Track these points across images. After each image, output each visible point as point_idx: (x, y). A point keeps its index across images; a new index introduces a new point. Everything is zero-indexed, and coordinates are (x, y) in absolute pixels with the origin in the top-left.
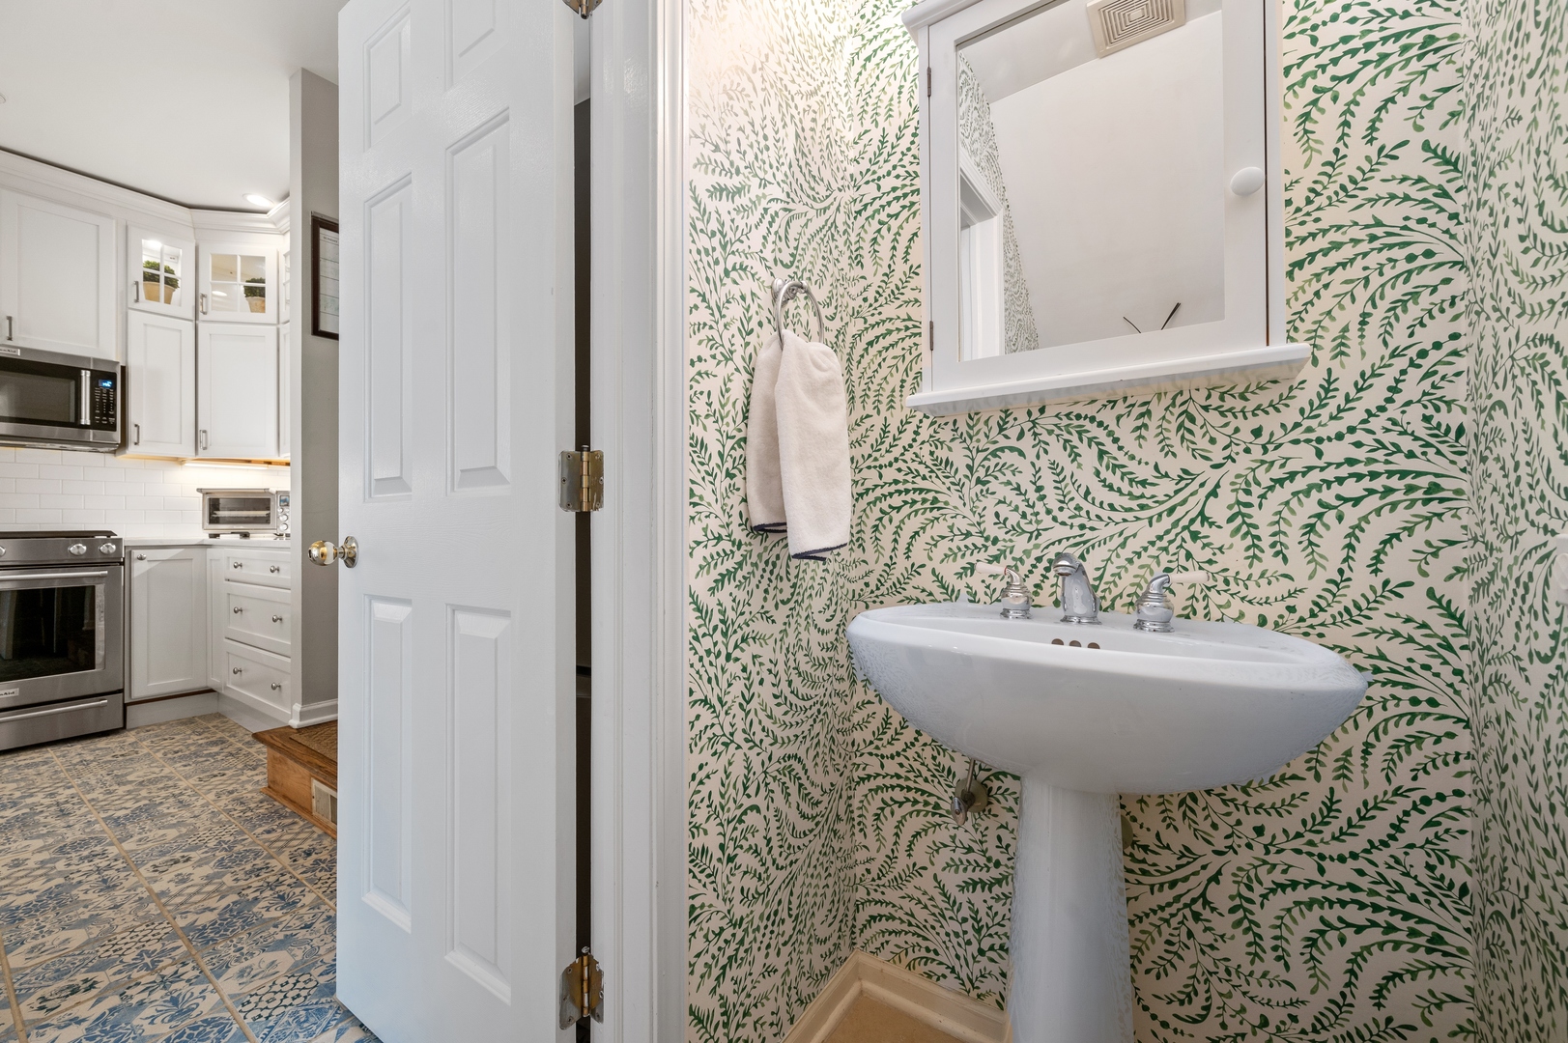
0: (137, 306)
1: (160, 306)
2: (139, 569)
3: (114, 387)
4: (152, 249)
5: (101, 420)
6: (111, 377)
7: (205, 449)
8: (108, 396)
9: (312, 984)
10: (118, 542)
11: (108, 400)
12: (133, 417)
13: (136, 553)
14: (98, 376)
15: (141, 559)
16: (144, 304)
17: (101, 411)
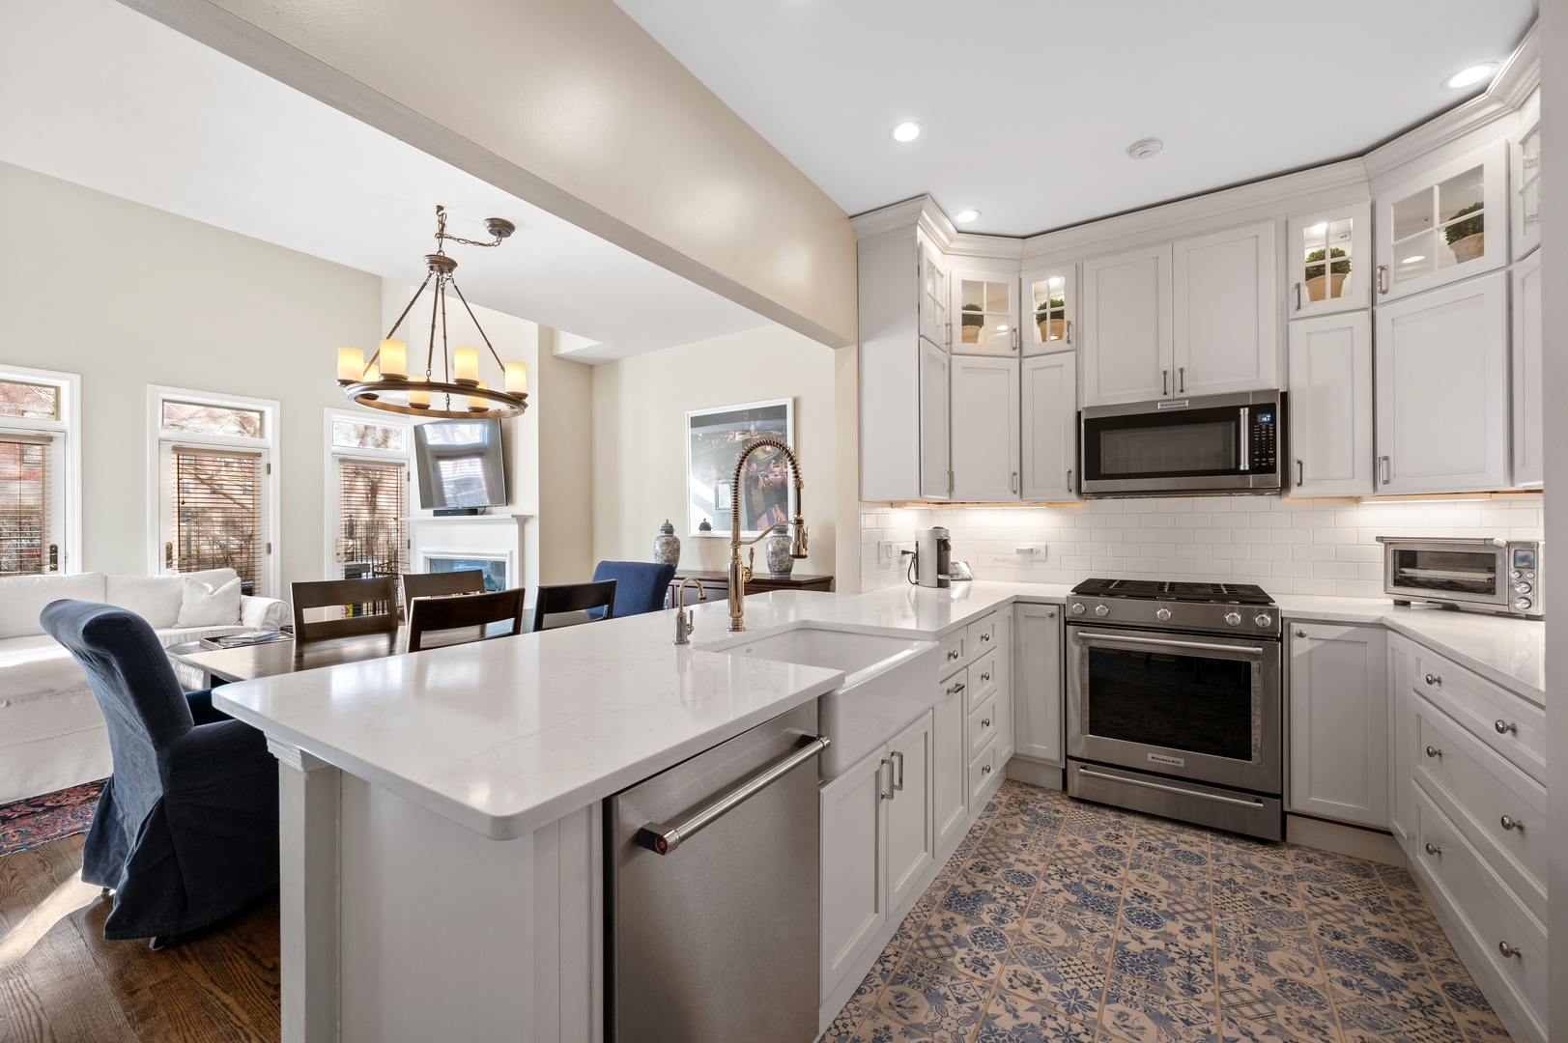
0: (1300, 313)
1: (1328, 304)
2: (1299, 648)
3: (1273, 420)
4: (1318, 235)
5: (1260, 462)
6: (1269, 408)
7: (1386, 482)
8: (1268, 433)
10: (1274, 613)
11: (1268, 437)
12: (1296, 453)
13: (1296, 627)
14: (1255, 410)
15: (1301, 635)
16: (1310, 307)
17: (1261, 451)
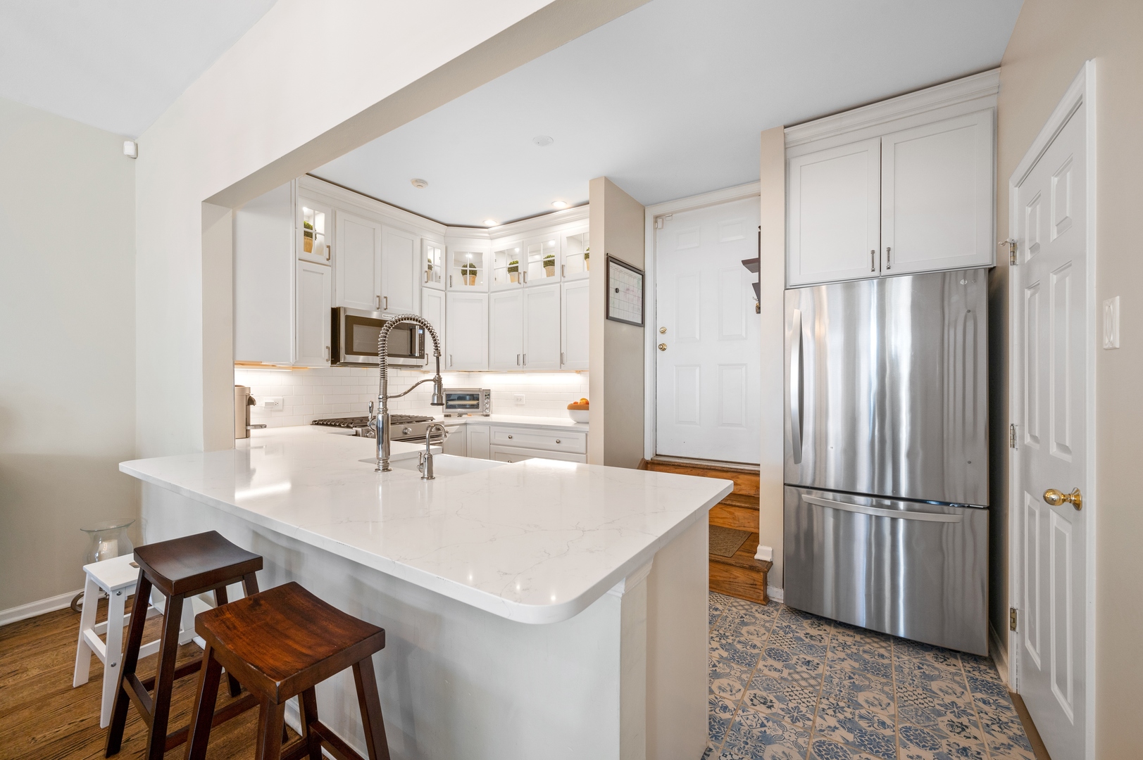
9: (930, 704)
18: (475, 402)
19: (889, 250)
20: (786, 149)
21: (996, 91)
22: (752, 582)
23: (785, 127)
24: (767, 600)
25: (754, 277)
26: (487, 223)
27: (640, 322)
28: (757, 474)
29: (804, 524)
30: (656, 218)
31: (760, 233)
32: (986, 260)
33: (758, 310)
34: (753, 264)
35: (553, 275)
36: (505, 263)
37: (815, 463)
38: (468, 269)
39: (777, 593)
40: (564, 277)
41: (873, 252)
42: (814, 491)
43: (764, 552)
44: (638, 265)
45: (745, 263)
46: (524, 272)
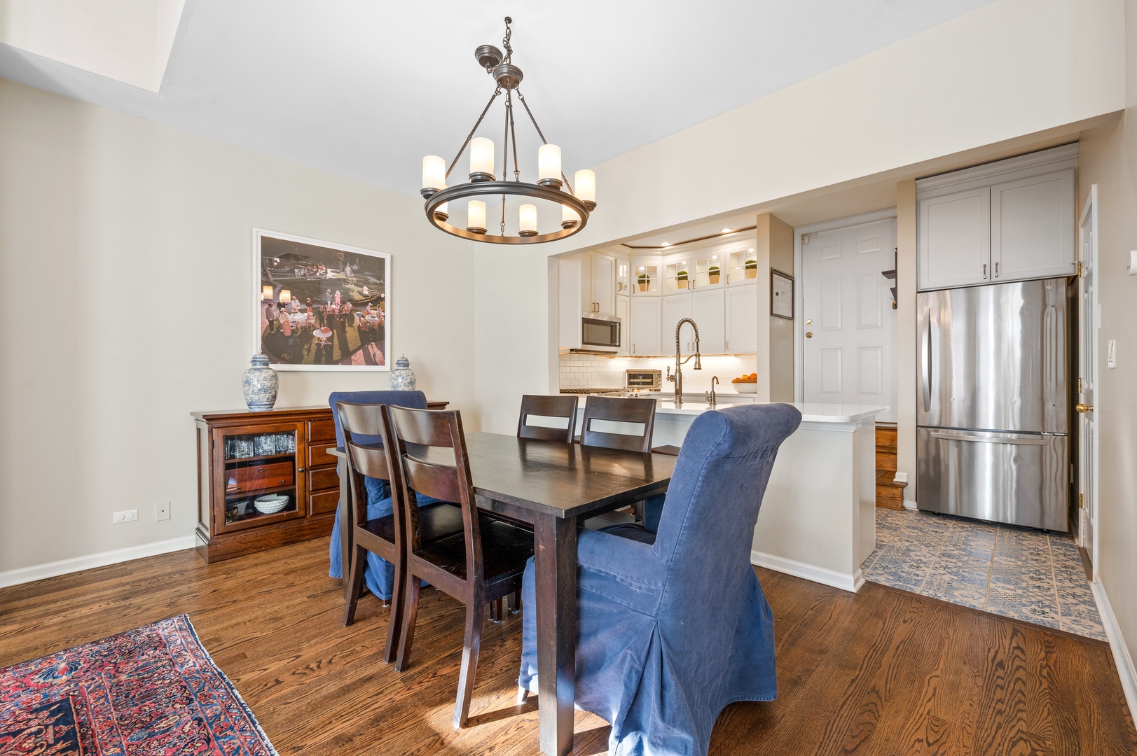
18: (650, 380)
19: (997, 264)
20: (916, 193)
21: (1077, 156)
22: (892, 496)
23: (916, 179)
24: (903, 509)
25: (891, 283)
26: (663, 245)
27: (791, 316)
28: (895, 430)
29: (933, 452)
30: (803, 236)
31: (896, 253)
32: (1069, 270)
33: (895, 306)
34: (891, 274)
35: (717, 281)
36: (673, 275)
37: (941, 410)
38: (646, 279)
39: (910, 504)
40: (728, 284)
41: (985, 266)
42: (941, 430)
43: (900, 477)
44: (789, 272)
45: (884, 273)
46: (694, 281)
